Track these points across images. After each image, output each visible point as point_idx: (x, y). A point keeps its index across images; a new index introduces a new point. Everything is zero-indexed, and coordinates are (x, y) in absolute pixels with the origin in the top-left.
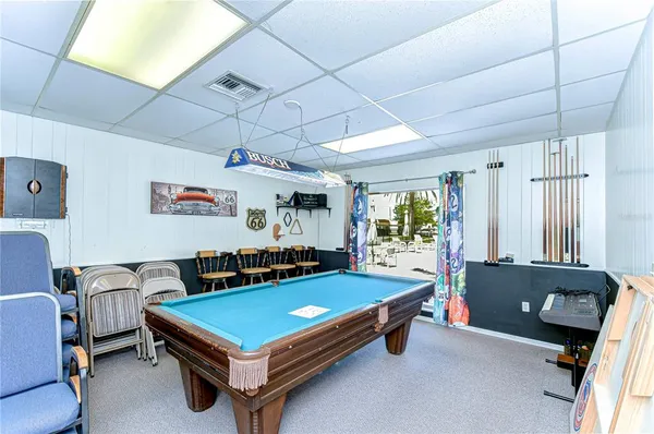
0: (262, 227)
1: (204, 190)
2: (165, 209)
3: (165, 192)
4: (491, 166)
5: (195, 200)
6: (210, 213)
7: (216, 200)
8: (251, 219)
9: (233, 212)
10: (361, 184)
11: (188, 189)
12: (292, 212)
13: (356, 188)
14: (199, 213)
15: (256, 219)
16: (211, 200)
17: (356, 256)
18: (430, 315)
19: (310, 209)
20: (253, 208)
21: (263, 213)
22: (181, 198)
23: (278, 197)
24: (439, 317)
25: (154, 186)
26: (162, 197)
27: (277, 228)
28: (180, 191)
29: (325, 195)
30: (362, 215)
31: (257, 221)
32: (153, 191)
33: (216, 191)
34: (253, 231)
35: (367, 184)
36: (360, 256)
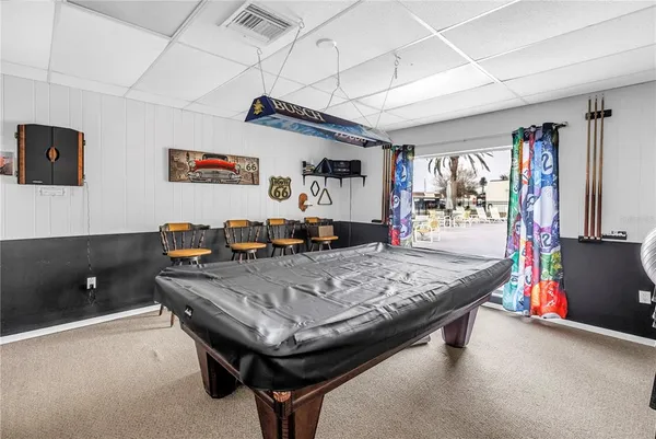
0: (287, 197)
1: (224, 157)
2: (183, 176)
3: (183, 160)
4: (592, 116)
5: (215, 168)
6: (231, 181)
7: (237, 168)
8: (274, 188)
9: (254, 180)
10: (405, 146)
11: (207, 156)
12: (321, 180)
13: (399, 151)
14: (219, 181)
15: (280, 188)
16: (231, 168)
17: (398, 230)
18: (499, 301)
19: (340, 176)
20: (276, 176)
21: (288, 181)
22: (199, 165)
23: (305, 164)
24: (511, 304)
25: (172, 153)
26: (181, 165)
27: (303, 198)
28: (199, 158)
29: (359, 162)
30: (406, 182)
31: (281, 190)
32: (171, 159)
33: (236, 158)
34: (277, 202)
35: (413, 147)
36: (404, 229)
